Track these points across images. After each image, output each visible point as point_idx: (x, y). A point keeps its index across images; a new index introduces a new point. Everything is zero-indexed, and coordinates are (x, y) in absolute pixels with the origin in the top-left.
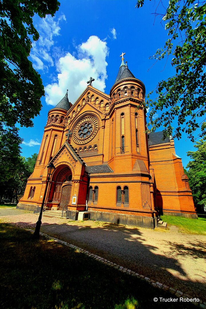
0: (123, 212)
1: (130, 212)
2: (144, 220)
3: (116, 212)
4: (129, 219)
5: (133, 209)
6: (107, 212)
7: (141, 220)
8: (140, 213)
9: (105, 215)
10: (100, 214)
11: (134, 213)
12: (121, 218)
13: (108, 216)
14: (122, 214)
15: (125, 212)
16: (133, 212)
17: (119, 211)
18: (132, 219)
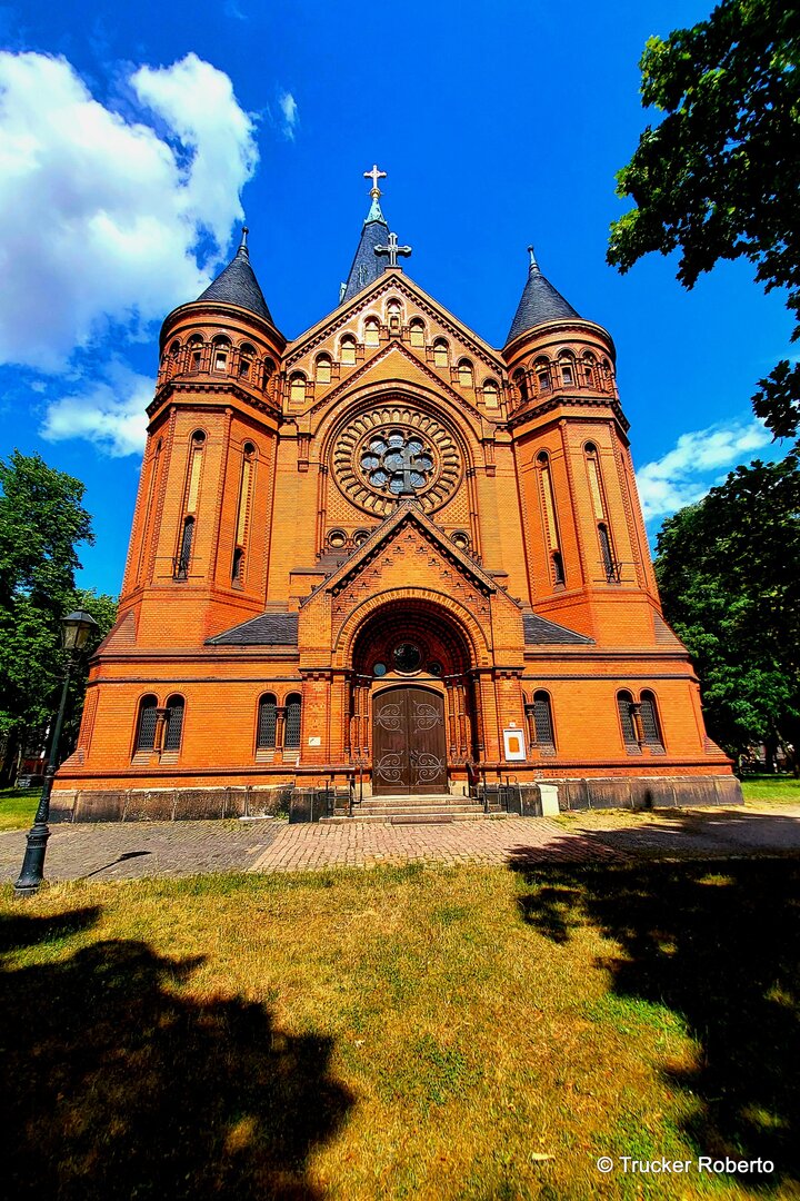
0: (654, 769)
1: (673, 768)
2: (717, 785)
3: (631, 774)
4: (677, 787)
5: (681, 757)
6: (600, 776)
7: (711, 787)
8: (702, 768)
9: (597, 788)
10: (578, 787)
11: (686, 768)
12: (655, 789)
13: (608, 790)
14: (653, 777)
15: (658, 769)
16: (682, 768)
17: (641, 769)
18: (685, 786)
